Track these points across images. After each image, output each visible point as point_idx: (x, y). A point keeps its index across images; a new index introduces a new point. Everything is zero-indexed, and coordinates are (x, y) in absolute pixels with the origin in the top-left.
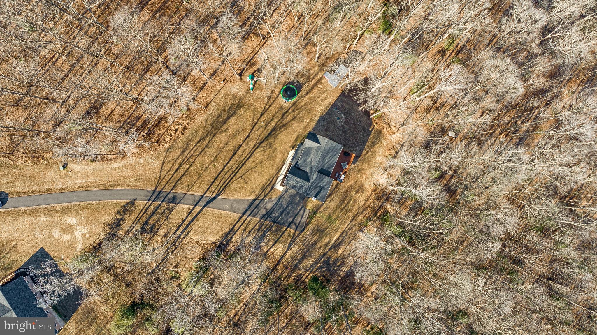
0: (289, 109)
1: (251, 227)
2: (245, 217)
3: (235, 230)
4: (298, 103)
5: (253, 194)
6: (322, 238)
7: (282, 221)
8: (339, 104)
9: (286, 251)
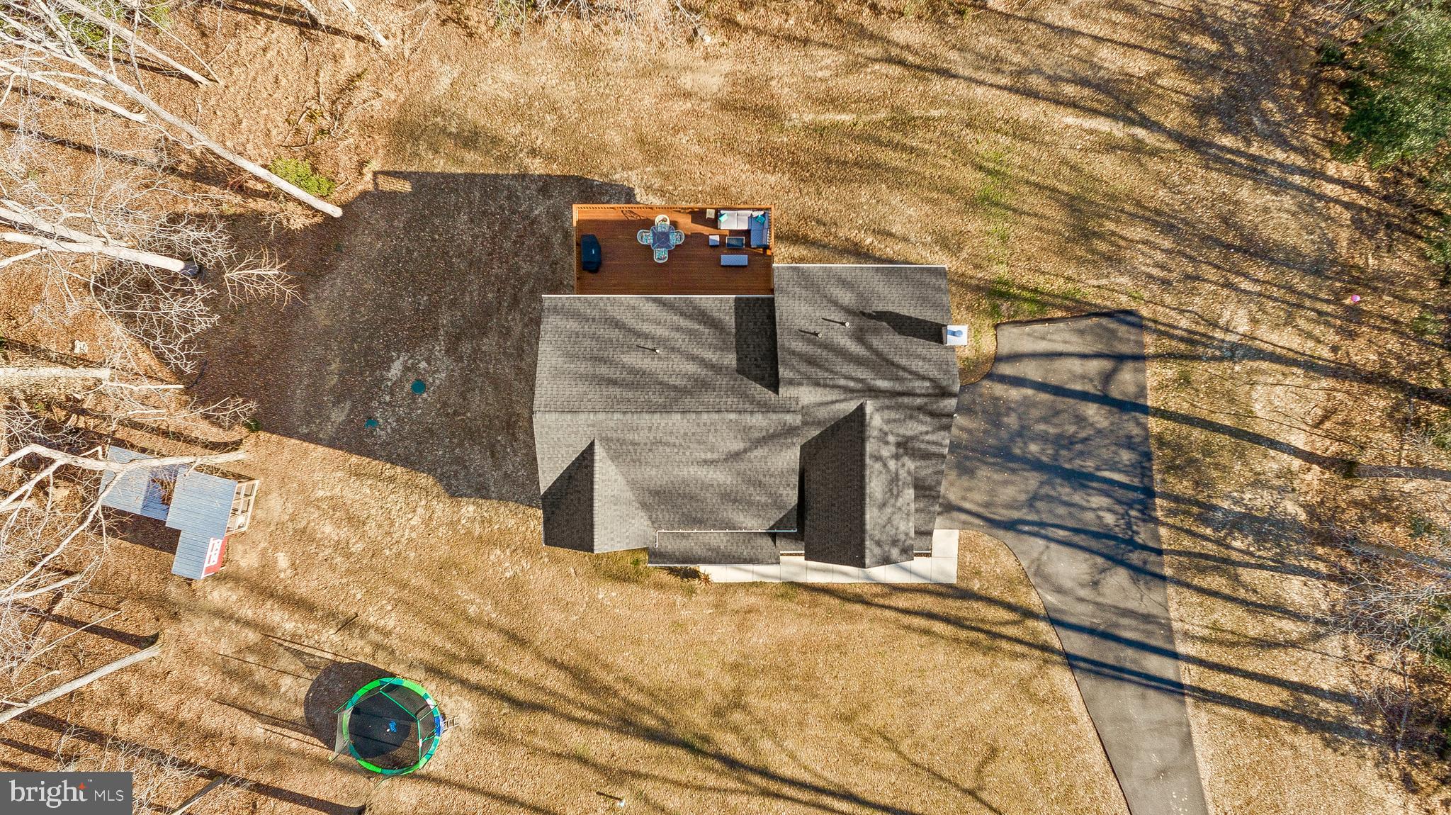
0: (478, 688)
1: (1228, 617)
2: (1190, 675)
3: (1285, 695)
4: (426, 655)
5: (1041, 687)
6: (1113, 197)
7: (1126, 456)
8: (338, 416)
9: (1273, 358)
